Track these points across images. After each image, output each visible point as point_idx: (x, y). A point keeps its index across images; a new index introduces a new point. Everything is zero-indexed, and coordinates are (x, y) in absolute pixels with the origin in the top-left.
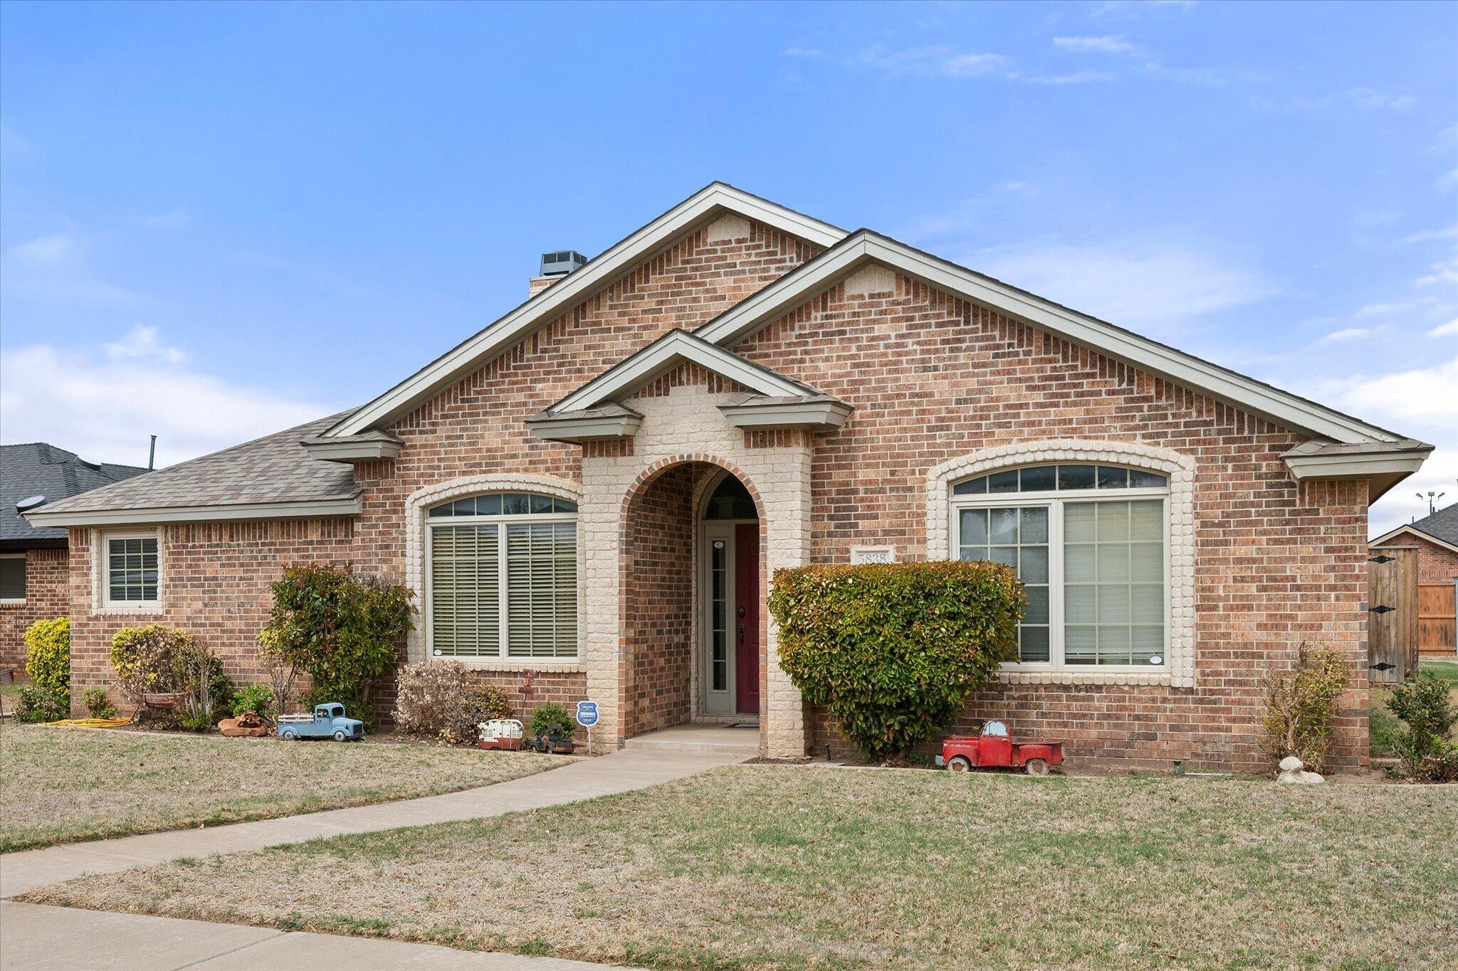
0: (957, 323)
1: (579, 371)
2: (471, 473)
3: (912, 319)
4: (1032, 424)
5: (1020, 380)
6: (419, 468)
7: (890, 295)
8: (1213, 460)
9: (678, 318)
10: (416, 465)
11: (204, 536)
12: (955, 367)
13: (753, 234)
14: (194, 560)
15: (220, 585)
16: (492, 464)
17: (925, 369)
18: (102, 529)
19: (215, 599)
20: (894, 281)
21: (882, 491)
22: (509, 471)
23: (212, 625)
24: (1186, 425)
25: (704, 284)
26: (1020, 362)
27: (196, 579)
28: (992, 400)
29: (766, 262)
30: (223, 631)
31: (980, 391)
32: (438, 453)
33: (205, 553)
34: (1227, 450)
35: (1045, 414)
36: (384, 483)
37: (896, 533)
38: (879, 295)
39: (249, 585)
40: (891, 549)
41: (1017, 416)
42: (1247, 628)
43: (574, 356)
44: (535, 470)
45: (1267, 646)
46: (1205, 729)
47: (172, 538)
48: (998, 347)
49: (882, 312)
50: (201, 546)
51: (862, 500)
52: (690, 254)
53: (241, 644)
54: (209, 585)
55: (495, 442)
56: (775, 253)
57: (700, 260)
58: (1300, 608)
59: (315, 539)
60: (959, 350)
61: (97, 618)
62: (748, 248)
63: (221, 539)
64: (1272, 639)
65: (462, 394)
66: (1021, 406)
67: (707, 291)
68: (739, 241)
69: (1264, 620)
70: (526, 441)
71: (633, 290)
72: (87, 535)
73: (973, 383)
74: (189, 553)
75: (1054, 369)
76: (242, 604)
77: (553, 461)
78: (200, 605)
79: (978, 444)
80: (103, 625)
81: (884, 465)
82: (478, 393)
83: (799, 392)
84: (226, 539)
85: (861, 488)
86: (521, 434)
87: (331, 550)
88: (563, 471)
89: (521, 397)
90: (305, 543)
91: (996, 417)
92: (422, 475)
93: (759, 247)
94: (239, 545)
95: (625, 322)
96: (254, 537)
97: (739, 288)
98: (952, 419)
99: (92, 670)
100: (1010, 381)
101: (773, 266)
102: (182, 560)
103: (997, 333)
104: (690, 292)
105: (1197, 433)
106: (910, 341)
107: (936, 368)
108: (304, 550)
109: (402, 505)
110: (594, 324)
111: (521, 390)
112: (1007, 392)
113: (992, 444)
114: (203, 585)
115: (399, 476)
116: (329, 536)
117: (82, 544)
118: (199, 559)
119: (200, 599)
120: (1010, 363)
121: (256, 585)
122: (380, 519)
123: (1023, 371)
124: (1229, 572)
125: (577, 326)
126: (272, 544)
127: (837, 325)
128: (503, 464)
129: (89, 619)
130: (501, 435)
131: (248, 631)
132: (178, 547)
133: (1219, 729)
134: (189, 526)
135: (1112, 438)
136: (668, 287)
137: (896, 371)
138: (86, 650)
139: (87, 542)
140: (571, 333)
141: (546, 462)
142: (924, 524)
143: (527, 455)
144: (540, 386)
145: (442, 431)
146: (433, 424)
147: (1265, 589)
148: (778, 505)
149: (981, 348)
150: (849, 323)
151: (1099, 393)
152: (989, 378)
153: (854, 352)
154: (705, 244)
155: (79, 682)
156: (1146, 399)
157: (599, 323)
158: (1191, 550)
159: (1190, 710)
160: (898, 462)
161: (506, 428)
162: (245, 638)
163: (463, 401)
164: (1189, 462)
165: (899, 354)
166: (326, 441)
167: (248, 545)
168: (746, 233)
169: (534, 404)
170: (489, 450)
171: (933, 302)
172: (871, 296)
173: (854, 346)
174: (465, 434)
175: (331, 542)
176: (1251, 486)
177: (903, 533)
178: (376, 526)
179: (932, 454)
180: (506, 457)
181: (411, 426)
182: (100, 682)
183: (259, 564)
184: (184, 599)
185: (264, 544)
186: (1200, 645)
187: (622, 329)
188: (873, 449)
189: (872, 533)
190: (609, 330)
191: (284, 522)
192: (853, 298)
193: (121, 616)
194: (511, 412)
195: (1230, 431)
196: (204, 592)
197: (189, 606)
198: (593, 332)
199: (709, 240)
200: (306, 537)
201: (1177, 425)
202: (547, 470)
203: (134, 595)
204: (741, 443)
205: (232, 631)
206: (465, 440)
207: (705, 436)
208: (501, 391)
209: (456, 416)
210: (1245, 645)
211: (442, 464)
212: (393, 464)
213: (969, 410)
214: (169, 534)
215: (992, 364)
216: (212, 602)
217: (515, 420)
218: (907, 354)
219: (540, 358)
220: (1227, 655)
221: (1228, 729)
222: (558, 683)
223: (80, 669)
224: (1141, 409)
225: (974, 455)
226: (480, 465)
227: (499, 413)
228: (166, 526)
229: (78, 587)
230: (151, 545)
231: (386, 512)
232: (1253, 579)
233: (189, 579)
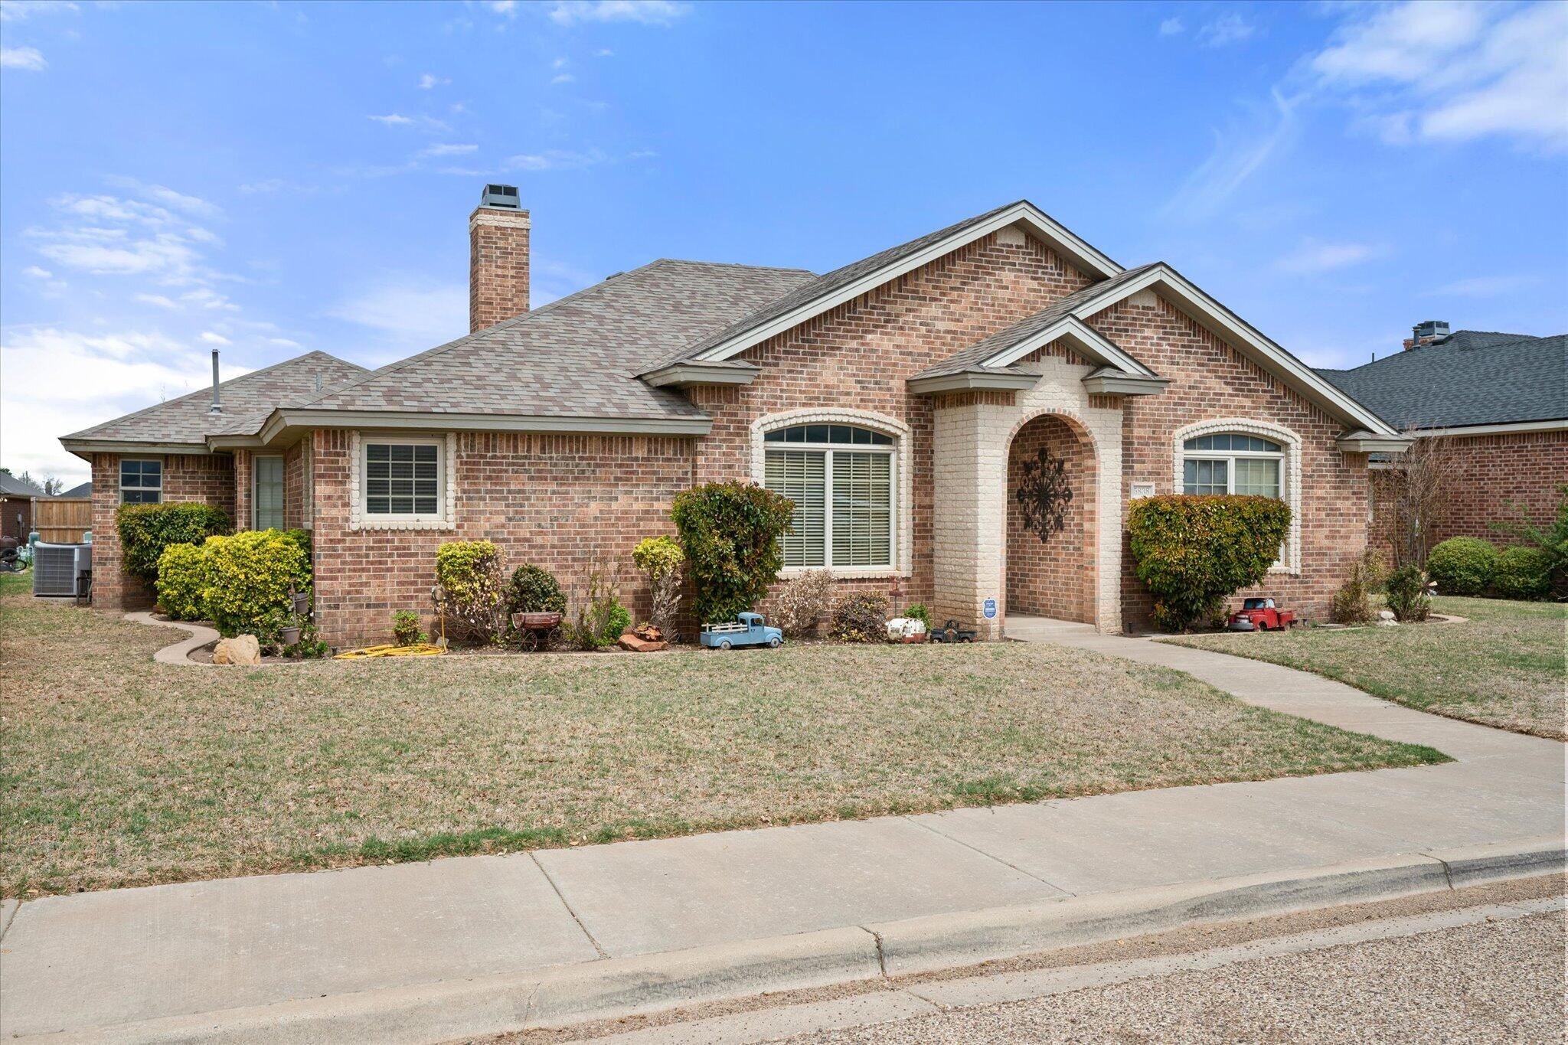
0: (1189, 335)
1: (902, 328)
2: (810, 405)
3: (1165, 327)
4: (1226, 406)
5: (1220, 377)
6: (762, 397)
7: (1153, 309)
8: (1308, 437)
9: (977, 298)
10: (759, 393)
11: (508, 446)
12: (1188, 364)
13: (1027, 243)
14: (494, 471)
15: (528, 499)
16: (828, 400)
17: (1173, 363)
18: (364, 431)
19: (522, 513)
20: (1155, 299)
21: (1147, 444)
22: (843, 406)
23: (516, 540)
24: (1297, 415)
25: (994, 275)
26: (1221, 366)
27: (497, 492)
28: (1206, 388)
29: (1036, 266)
30: (531, 547)
31: (1201, 382)
32: (780, 385)
33: (508, 464)
34: (1313, 432)
35: (1233, 401)
36: (728, 407)
37: (1156, 474)
38: (1148, 308)
39: (564, 499)
40: (1153, 484)
41: (1219, 400)
42: (1321, 539)
43: (897, 316)
44: (866, 408)
45: (1329, 548)
46: (1304, 599)
47: (466, 446)
48: (1210, 354)
49: (1149, 320)
50: (504, 457)
51: (1136, 450)
52: (985, 250)
53: (553, 560)
54: (514, 499)
55: (833, 381)
56: (1041, 261)
57: (991, 256)
58: (1342, 526)
59: (640, 456)
60: (1190, 353)
61: (356, 533)
62: (1024, 253)
63: (529, 450)
64: (1331, 545)
65: (803, 335)
66: (1221, 394)
67: (996, 280)
68: (1018, 247)
69: (1327, 533)
70: (858, 382)
71: (943, 270)
72: (343, 437)
73: (1197, 376)
74: (489, 464)
75: (1237, 373)
76: (557, 519)
77: (880, 401)
78: (502, 519)
79: (1199, 417)
80: (366, 541)
81: (1149, 426)
82: (818, 335)
83: (1145, 372)
84: (536, 450)
85: (1136, 441)
86: (854, 375)
87: (658, 467)
88: (888, 410)
89: (854, 344)
90: (629, 459)
91: (1209, 400)
92: (765, 403)
93: (1031, 254)
94: (551, 458)
95: (937, 294)
96: (571, 451)
97: (1018, 283)
98: (1186, 399)
99: (349, 593)
100: (1216, 377)
101: (1040, 271)
102: (479, 470)
103: (1210, 345)
104: (985, 280)
105: (1301, 421)
106: (1164, 343)
107: (1178, 364)
108: (627, 466)
109: (746, 428)
110: (914, 291)
111: (854, 338)
112: (1216, 385)
113: (1207, 417)
114: (506, 499)
115: (743, 402)
116: (656, 453)
117: (335, 446)
118: (501, 471)
119: (503, 512)
120: (1216, 366)
121: (572, 499)
122: (724, 441)
123: (1222, 372)
124: (1314, 504)
125: (900, 291)
126: (591, 458)
127: (1124, 324)
128: (838, 400)
129: (345, 534)
130: (836, 374)
131: (562, 546)
132: (474, 456)
133: (1309, 599)
134: (490, 436)
135: (1264, 419)
136: (969, 272)
137: (1157, 362)
138: (339, 571)
139: (342, 446)
140: (895, 296)
141: (874, 401)
142: (1169, 468)
143: (859, 394)
144: (869, 337)
145: (784, 365)
146: (776, 358)
147: (1328, 515)
148: (1108, 451)
149: (1202, 354)
150: (1131, 325)
151: (1258, 391)
152: (1205, 374)
153: (1133, 345)
154: (995, 244)
155: (330, 607)
156: (1279, 397)
157: (917, 292)
158: (1300, 491)
159: (1296, 588)
160: (1157, 424)
161: (841, 368)
162: (559, 553)
163: (803, 340)
164: (1297, 436)
165: (1158, 351)
166: (696, 363)
167: (563, 458)
168: (1022, 243)
169: (865, 351)
170: (826, 386)
171: (1177, 318)
172: (1144, 308)
173: (1133, 341)
174: (805, 370)
175: (657, 460)
176: (1323, 454)
177: (1159, 474)
178: (720, 447)
179: (1175, 421)
180: (841, 393)
181: (755, 357)
182: (361, 606)
183: (576, 478)
184: (481, 512)
185: (581, 458)
186: (1302, 549)
187: (935, 300)
188: (1143, 414)
189: (1142, 474)
190: (924, 299)
191: (607, 439)
192: (1133, 307)
193: (393, 532)
194: (846, 356)
195: (1314, 421)
196: (507, 506)
197: (488, 520)
198: (912, 298)
199: (998, 242)
200: (630, 453)
201: (1292, 415)
202: (876, 408)
203: (403, 507)
204: (1087, 403)
205: (542, 546)
206: (805, 376)
207: (1064, 396)
208: (838, 336)
209: (796, 353)
210: (1320, 548)
211: (784, 395)
212: (737, 391)
213: (1195, 394)
214: (463, 442)
215: (1208, 365)
216: (518, 517)
217: (849, 363)
218: (1163, 351)
219: (870, 313)
220: (1312, 554)
221: (1313, 599)
222: (882, 587)
223: (332, 592)
224: (1277, 403)
225: (1198, 424)
226: (818, 398)
227: (835, 355)
228: (458, 433)
229: (329, 497)
230: (430, 453)
231: (730, 434)
232: (1324, 509)
233: (487, 492)
